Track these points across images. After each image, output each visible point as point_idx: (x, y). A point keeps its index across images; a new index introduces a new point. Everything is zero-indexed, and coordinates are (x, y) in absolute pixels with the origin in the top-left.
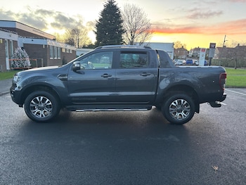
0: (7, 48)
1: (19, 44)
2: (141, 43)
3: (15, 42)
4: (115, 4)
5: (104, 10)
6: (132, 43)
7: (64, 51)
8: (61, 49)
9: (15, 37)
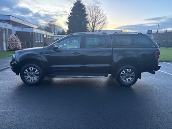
0: (4, 34)
1: (13, 32)
2: (100, 31)
3: (10, 30)
4: (82, 2)
5: (74, 7)
6: (93, 31)
7: (45, 36)
8: (43, 35)
9: (10, 26)
